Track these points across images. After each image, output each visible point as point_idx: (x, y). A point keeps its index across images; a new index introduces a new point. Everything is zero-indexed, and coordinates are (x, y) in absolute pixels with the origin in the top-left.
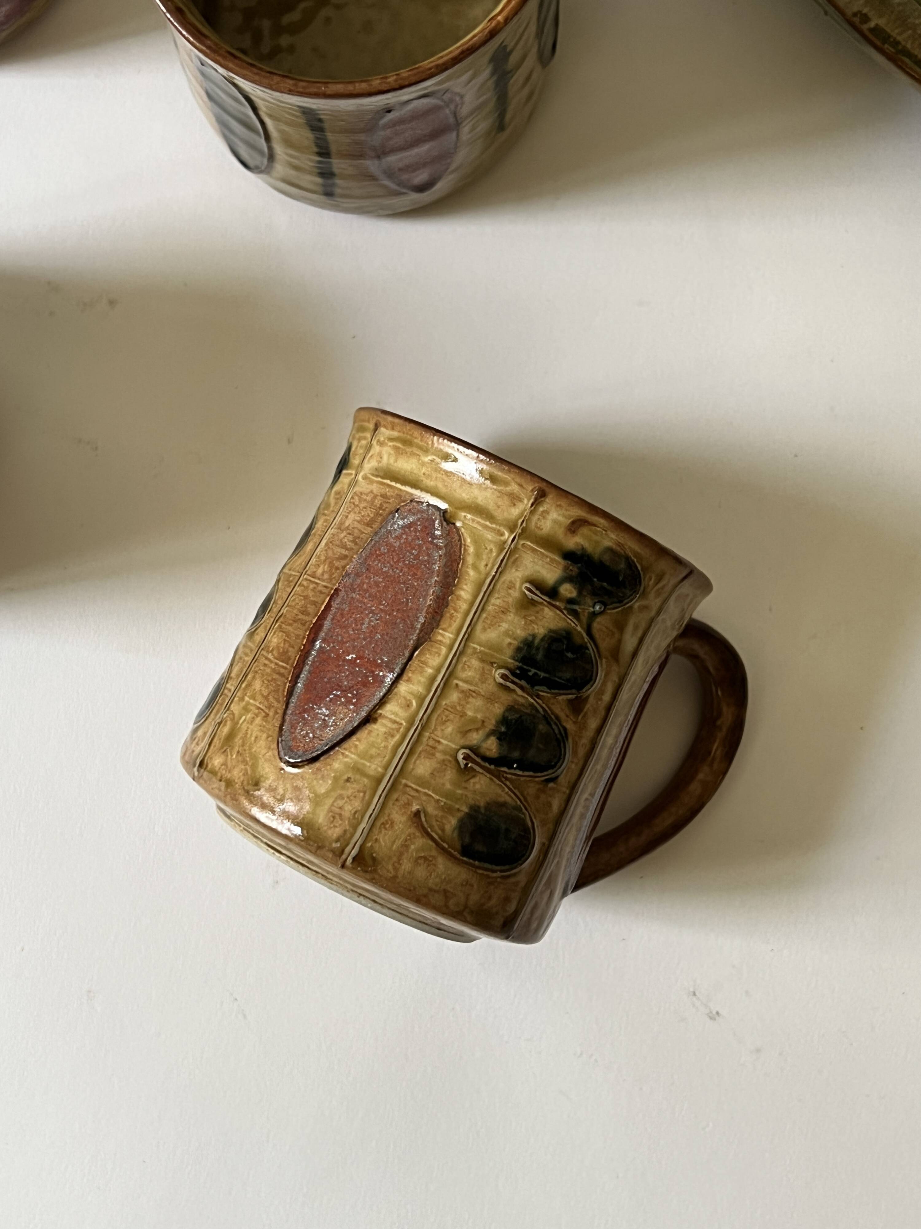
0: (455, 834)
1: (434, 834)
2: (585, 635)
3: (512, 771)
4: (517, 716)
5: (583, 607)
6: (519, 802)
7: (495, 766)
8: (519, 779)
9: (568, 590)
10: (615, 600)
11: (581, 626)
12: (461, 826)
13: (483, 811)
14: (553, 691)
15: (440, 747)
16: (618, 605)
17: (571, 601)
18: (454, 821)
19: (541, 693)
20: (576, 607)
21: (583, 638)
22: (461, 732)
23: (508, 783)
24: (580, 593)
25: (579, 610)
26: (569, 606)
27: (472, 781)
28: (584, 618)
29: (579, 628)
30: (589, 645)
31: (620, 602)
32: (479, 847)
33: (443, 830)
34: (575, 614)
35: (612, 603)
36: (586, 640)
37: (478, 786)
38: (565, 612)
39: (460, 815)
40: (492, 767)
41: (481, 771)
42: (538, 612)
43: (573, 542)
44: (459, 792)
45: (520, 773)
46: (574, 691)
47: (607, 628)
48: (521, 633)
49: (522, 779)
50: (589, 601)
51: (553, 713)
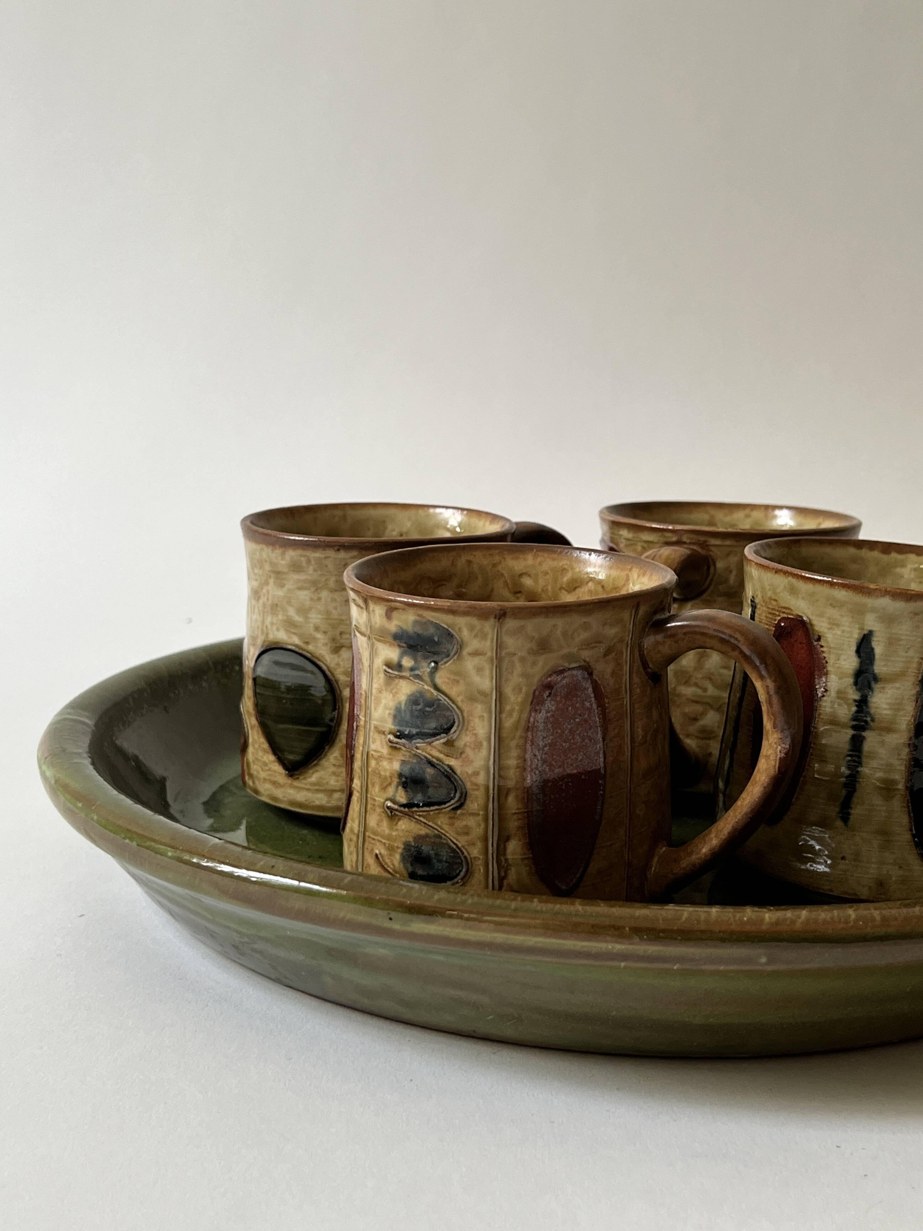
0: (402, 865)
1: (389, 869)
2: (433, 691)
3: (421, 809)
4: (409, 766)
5: (422, 670)
6: (436, 832)
7: (408, 808)
8: (430, 814)
9: (407, 662)
10: (443, 656)
11: (427, 685)
12: (404, 858)
13: (413, 844)
14: (426, 741)
15: (376, 803)
16: (448, 659)
17: (412, 669)
18: (398, 857)
19: (418, 745)
20: (417, 672)
21: (432, 693)
22: (382, 789)
23: (422, 819)
24: (416, 660)
25: (420, 674)
26: (412, 673)
27: (399, 823)
28: (427, 678)
29: (426, 687)
30: (439, 697)
31: (448, 656)
32: (420, 872)
33: (393, 865)
34: (418, 677)
35: (442, 660)
36: (436, 694)
37: (403, 827)
38: (411, 678)
39: (400, 851)
40: (406, 809)
41: (401, 815)
42: (397, 685)
43: (393, 626)
44: (394, 833)
45: (427, 809)
46: (443, 735)
47: (449, 679)
48: (392, 704)
49: (432, 813)
50: (424, 664)
51: (433, 757)
